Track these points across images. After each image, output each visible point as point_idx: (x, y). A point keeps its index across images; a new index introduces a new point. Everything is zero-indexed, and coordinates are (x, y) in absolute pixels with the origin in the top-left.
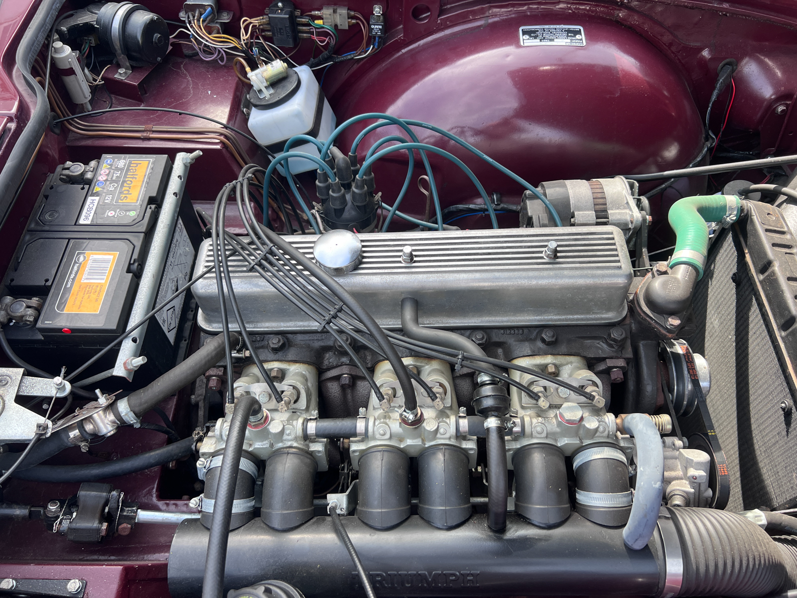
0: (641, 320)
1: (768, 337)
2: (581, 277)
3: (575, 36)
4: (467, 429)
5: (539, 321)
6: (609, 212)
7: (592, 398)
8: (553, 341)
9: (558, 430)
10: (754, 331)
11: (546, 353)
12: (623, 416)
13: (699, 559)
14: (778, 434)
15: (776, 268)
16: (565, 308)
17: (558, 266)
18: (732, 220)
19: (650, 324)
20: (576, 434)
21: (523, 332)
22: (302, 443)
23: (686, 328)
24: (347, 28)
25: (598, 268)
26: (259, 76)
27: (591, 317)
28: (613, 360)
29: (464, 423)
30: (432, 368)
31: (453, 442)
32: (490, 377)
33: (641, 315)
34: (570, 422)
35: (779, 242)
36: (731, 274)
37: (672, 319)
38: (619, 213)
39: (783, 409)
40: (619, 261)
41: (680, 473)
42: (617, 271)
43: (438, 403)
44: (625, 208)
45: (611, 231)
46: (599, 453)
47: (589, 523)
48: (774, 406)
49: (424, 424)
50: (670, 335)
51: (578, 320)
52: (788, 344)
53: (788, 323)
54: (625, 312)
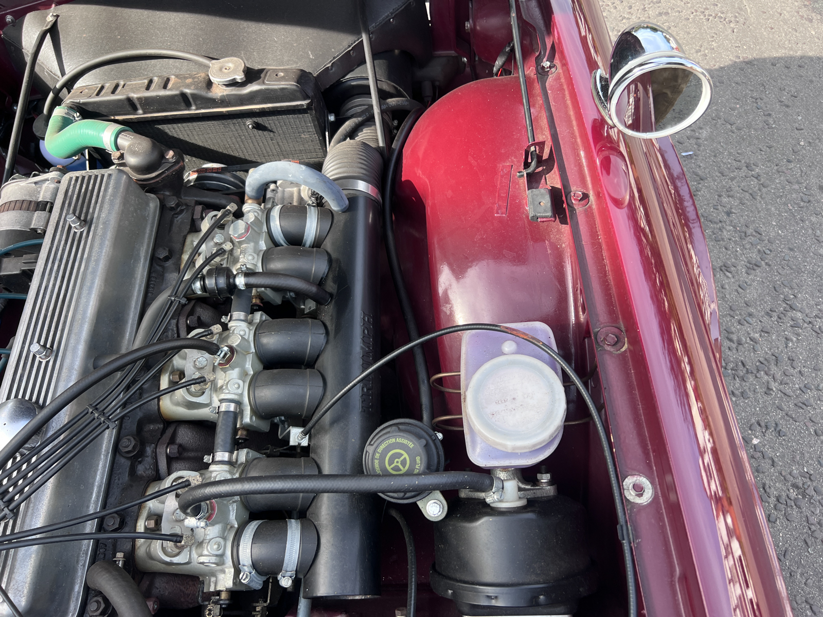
0: (162, 184)
4: (242, 313)
5: (146, 260)
6: (40, 199)
7: (229, 212)
8: (169, 250)
9: (252, 244)
11: (180, 259)
12: (246, 198)
13: (357, 171)
14: (272, 140)
15: (134, 96)
17: (94, 220)
18: (79, 117)
19: (167, 176)
20: (258, 233)
21: (154, 276)
22: (236, 469)
27: (151, 221)
28: (195, 213)
29: (238, 315)
32: (197, 281)
33: (158, 182)
34: (247, 230)
35: (111, 90)
38: (44, 192)
39: (253, 127)
40: (103, 176)
41: (295, 190)
42: (113, 178)
43: (215, 329)
44: (41, 188)
45: (68, 178)
46: (274, 220)
47: (328, 239)
48: (250, 136)
49: (234, 345)
50: (181, 164)
51: (151, 231)
52: (203, 106)
53: (185, 100)
54: (153, 195)
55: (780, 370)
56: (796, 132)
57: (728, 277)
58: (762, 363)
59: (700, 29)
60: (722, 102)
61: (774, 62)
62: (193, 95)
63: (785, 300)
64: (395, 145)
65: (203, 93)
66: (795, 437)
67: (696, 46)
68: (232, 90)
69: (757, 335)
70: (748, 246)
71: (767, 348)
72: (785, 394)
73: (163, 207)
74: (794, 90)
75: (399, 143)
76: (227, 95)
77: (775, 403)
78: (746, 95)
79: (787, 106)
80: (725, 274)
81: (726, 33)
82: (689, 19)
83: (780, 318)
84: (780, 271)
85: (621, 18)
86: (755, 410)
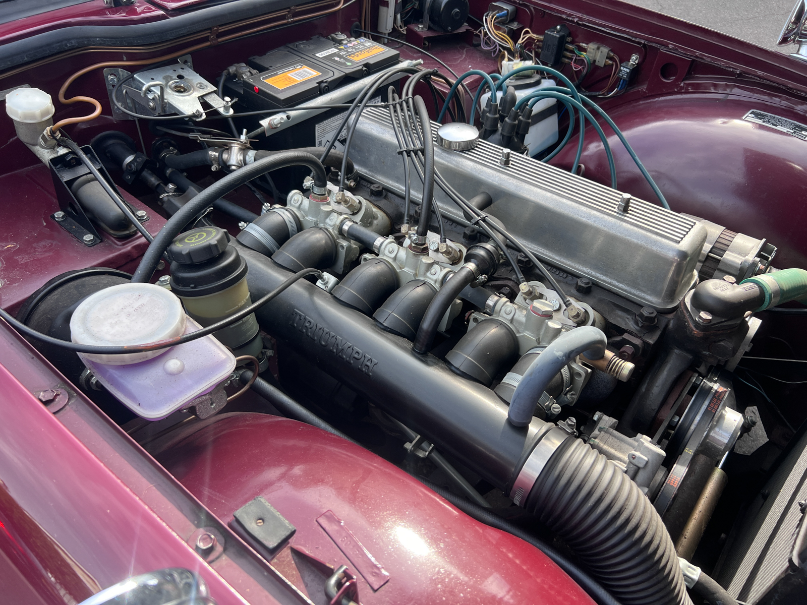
0: (680, 313)
3: (801, 131)
9: (524, 320)
21: (567, 277)
22: (336, 232)
24: (602, 65)
25: (657, 233)
26: (511, 66)
27: (635, 292)
28: (632, 336)
31: (436, 286)
37: (706, 313)
38: (737, 257)
44: (746, 256)
49: (424, 258)
51: (621, 289)
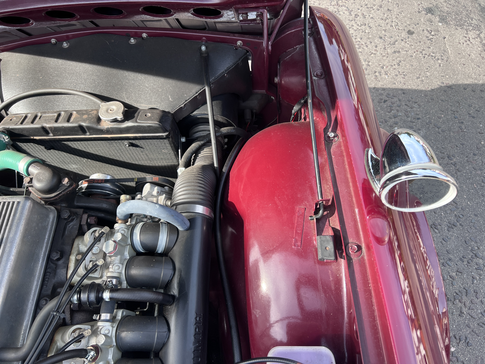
0: (60, 200)
1: (88, 142)
2: (18, 226)
4: (109, 315)
5: (43, 261)
7: (103, 234)
8: (61, 253)
9: (119, 257)
10: (83, 148)
11: (68, 259)
12: (117, 219)
13: (196, 197)
14: (142, 152)
15: (47, 125)
16: (38, 242)
18: (8, 139)
19: (64, 195)
20: (124, 247)
21: (49, 272)
23: (72, 177)
25: (14, 215)
27: (49, 228)
29: (105, 316)
30: (60, 340)
31: (116, 325)
32: (75, 295)
33: (56, 199)
34: (115, 248)
35: (31, 120)
36: (45, 150)
37: (63, 181)
39: (129, 146)
40: (14, 202)
41: (155, 199)
42: (21, 205)
43: (86, 334)
46: (136, 235)
47: (175, 248)
48: (127, 150)
49: (100, 344)
50: (74, 186)
51: (49, 236)
52: (94, 133)
53: (82, 129)
54: (52, 208)
55: (469, 299)
56: (479, 135)
57: (436, 232)
58: (458, 294)
59: (419, 63)
60: (433, 113)
61: (465, 87)
62: (88, 127)
63: (472, 250)
64: (225, 169)
65: (94, 126)
66: (478, 346)
67: (417, 74)
68: (114, 124)
69: (454, 274)
70: (449, 212)
71: (461, 283)
72: (472, 317)
73: (59, 217)
74: (478, 107)
75: (228, 168)
76: (111, 128)
77: (465, 322)
78: (448, 108)
79: (473, 117)
80: (434, 230)
81: (436, 67)
82: (412, 56)
83: (469, 263)
84: (469, 230)
85: (370, 53)
86: (453, 326)
